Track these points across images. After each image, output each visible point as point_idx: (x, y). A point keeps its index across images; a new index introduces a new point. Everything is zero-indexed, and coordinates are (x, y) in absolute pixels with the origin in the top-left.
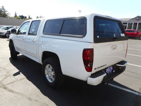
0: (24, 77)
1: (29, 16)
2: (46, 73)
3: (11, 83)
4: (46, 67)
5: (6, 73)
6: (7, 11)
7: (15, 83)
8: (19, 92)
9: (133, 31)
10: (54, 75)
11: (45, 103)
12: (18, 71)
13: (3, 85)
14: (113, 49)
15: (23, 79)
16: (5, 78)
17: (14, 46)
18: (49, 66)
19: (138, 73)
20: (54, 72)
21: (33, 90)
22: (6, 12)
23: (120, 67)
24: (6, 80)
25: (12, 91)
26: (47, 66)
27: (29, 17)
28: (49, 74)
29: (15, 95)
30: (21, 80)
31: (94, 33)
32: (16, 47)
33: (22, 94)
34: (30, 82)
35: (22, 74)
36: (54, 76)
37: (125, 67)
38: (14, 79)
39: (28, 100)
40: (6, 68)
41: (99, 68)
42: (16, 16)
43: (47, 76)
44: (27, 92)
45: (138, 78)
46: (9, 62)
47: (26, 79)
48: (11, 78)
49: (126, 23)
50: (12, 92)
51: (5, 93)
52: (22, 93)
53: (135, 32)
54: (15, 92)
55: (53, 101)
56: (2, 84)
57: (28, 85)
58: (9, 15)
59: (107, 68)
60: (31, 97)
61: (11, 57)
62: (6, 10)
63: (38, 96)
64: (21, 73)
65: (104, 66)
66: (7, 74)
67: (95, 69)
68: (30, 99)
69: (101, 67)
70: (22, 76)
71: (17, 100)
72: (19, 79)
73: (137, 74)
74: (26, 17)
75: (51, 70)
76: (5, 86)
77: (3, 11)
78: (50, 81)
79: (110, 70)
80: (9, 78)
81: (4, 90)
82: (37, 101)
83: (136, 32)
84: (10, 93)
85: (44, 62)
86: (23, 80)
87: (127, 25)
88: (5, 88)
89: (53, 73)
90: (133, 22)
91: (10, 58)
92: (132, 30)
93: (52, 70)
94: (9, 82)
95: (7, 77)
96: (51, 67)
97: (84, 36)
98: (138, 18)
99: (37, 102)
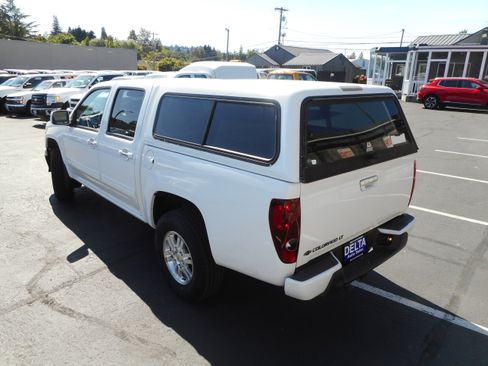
0: (101, 264)
1: (103, 29)
2: (167, 256)
3: (63, 286)
4: (167, 238)
5: (44, 251)
6: (25, 17)
7: (75, 286)
8: (90, 315)
9: (468, 83)
10: (190, 262)
11: (166, 348)
12: (80, 244)
13: (42, 292)
14: (363, 188)
15: (99, 270)
16: (43, 270)
17: (64, 160)
18: (176, 237)
19: (458, 245)
20: (189, 255)
21: (131, 307)
22: (21, 20)
23: (391, 236)
24: (48, 275)
25: (70, 310)
26: (170, 237)
27: (104, 34)
28: (176, 258)
29: (80, 323)
30: (92, 274)
31: (301, 155)
32: (71, 166)
33: (98, 321)
34: (121, 282)
35: (95, 257)
36: (190, 266)
37: (405, 235)
38: (72, 273)
39: (117, 339)
40: (45, 235)
41: (319, 248)
42: (57, 31)
43: (170, 264)
44: (112, 315)
45: (454, 263)
46: (52, 212)
47: (107, 272)
48: (61, 268)
49: (445, 55)
50: (69, 315)
51: (49, 319)
52: (98, 316)
53: (473, 85)
54: (79, 314)
55: (189, 342)
56: (38, 290)
57: (116, 290)
58: (34, 29)
59: (348, 244)
60: (126, 329)
61: (53, 193)
62: (22, 12)
63: (145, 326)
64: (89, 250)
65: (335, 241)
66: (50, 256)
67: (308, 253)
68: (123, 336)
69: (326, 245)
70: (93, 261)
71: (86, 338)
72: (86, 272)
73: (455, 247)
74: (91, 35)
75: (180, 249)
76: (47, 296)
77: (10, 14)
78: (181, 280)
79: (358, 246)
80: (55, 268)
81: (46, 308)
82: (143, 341)
83: (478, 86)
84: (65, 318)
85: (159, 221)
86: (98, 276)
87: (448, 61)
88: (49, 303)
89: (186, 258)
90: (469, 51)
91: (52, 196)
92: (464, 78)
93: (185, 247)
94: (58, 284)
95: (49, 265)
96: (181, 242)
97: (273, 162)
98: (485, 35)
99: (143, 345)
